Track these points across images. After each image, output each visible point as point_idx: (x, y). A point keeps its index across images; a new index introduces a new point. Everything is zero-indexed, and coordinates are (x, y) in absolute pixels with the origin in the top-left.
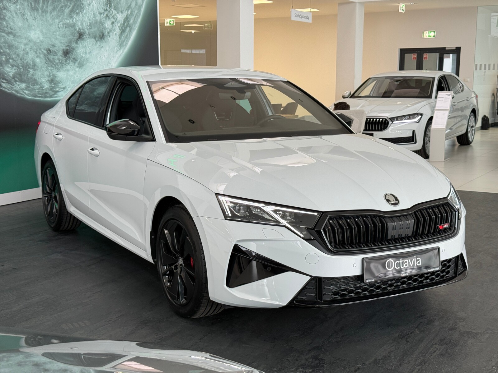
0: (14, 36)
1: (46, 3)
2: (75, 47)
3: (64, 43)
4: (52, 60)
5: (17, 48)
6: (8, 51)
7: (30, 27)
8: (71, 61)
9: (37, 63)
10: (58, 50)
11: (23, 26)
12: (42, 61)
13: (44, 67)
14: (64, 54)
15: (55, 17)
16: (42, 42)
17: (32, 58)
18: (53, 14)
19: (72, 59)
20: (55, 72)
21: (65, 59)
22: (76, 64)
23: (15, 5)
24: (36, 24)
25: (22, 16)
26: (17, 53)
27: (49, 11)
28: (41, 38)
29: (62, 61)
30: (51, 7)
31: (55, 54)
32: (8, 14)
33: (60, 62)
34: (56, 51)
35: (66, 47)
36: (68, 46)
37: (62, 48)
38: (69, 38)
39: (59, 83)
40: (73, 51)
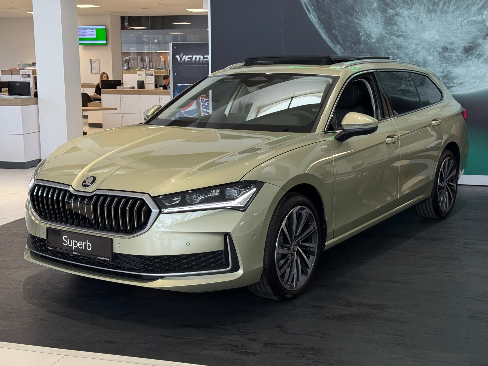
0: (405, 37)
1: (447, 4)
2: (482, 43)
3: (466, 40)
4: (448, 57)
5: (406, 48)
6: (396, 51)
7: (424, 29)
8: (474, 57)
9: (428, 61)
10: (457, 47)
11: (416, 28)
12: (435, 58)
13: (436, 64)
14: (465, 51)
15: (458, 16)
16: (437, 41)
17: (423, 57)
18: (455, 13)
19: (476, 55)
20: (450, 68)
21: (466, 55)
22: (481, 60)
23: (409, 10)
24: (432, 25)
25: (416, 19)
26: (406, 53)
27: (450, 11)
28: (437, 37)
29: (461, 58)
30: (453, 7)
31: (454, 51)
32: (400, 19)
33: (458, 59)
34: (454, 48)
35: (469, 43)
36: (471, 42)
37: (463, 45)
38: (474, 34)
39: (455, 79)
40: (477, 47)
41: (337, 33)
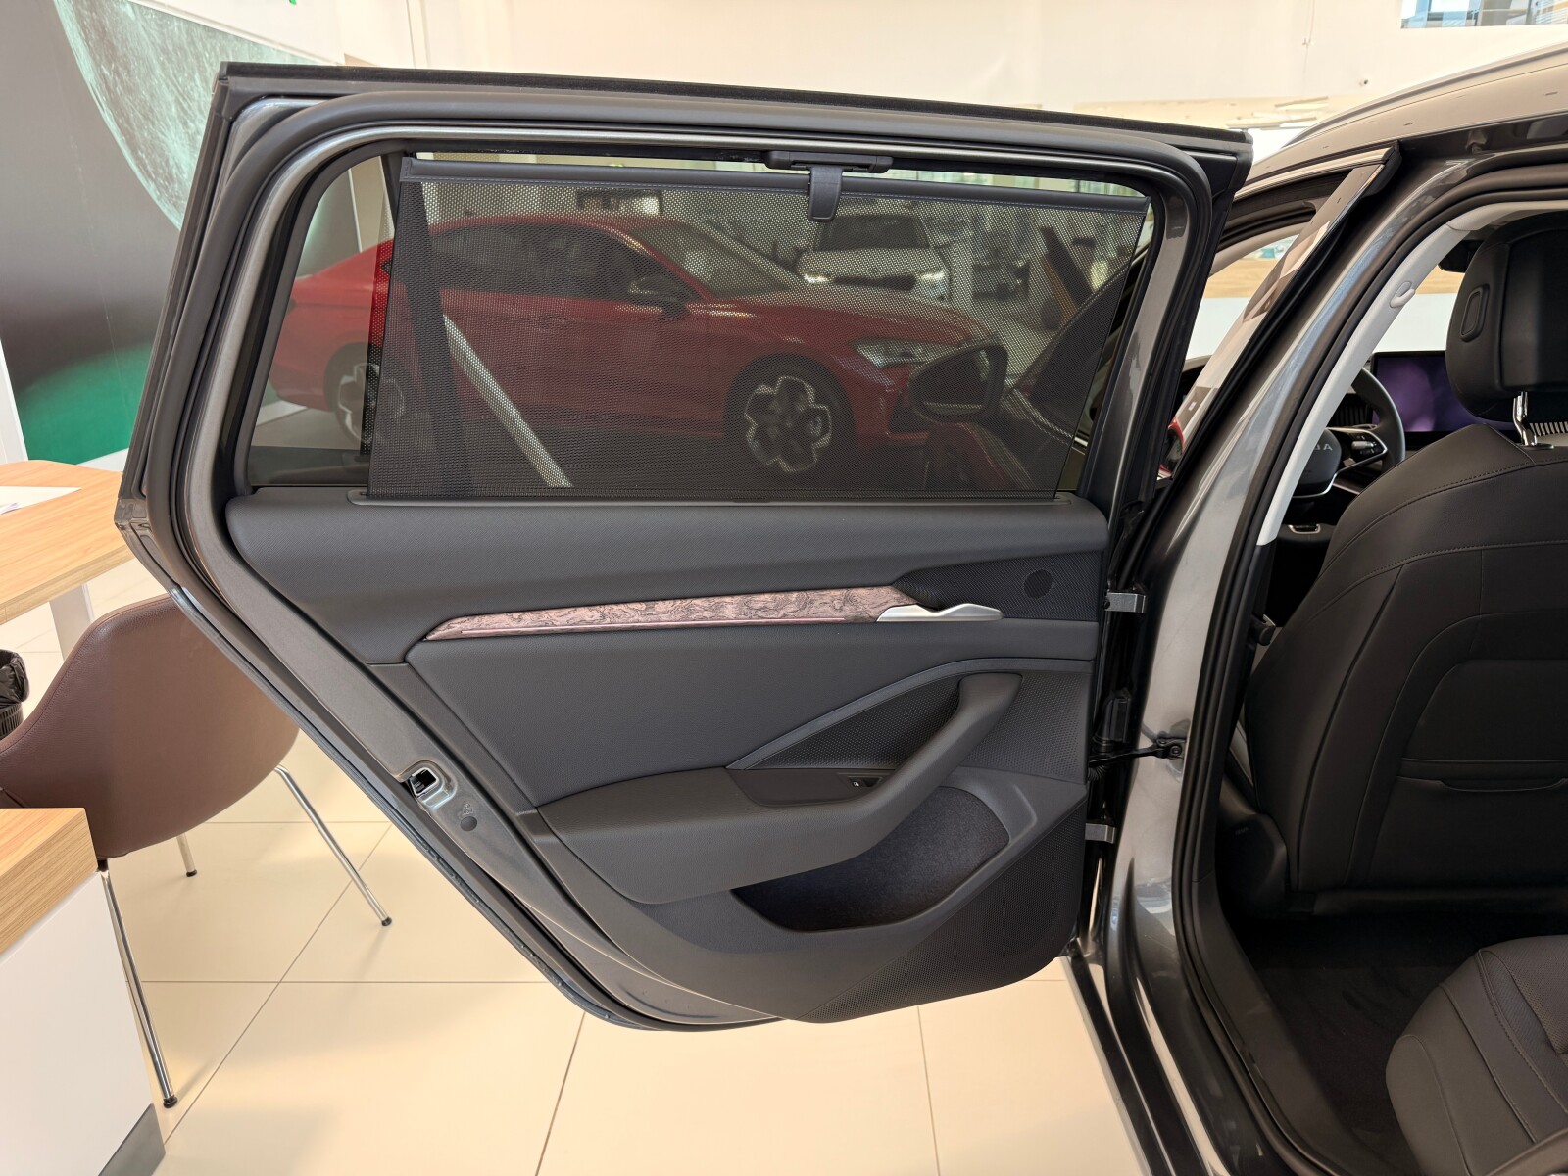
41: (144, 156)
